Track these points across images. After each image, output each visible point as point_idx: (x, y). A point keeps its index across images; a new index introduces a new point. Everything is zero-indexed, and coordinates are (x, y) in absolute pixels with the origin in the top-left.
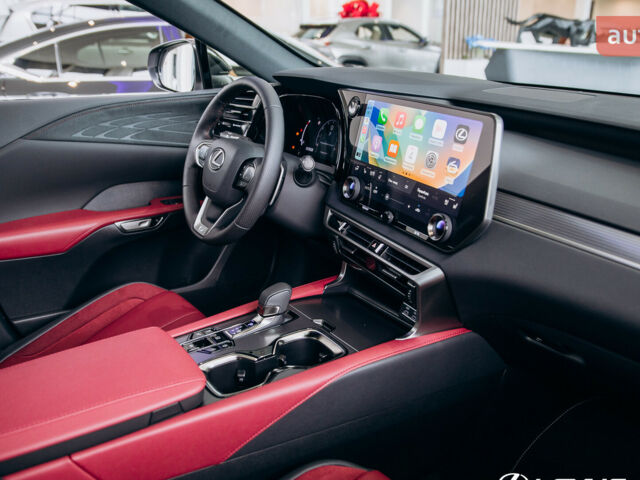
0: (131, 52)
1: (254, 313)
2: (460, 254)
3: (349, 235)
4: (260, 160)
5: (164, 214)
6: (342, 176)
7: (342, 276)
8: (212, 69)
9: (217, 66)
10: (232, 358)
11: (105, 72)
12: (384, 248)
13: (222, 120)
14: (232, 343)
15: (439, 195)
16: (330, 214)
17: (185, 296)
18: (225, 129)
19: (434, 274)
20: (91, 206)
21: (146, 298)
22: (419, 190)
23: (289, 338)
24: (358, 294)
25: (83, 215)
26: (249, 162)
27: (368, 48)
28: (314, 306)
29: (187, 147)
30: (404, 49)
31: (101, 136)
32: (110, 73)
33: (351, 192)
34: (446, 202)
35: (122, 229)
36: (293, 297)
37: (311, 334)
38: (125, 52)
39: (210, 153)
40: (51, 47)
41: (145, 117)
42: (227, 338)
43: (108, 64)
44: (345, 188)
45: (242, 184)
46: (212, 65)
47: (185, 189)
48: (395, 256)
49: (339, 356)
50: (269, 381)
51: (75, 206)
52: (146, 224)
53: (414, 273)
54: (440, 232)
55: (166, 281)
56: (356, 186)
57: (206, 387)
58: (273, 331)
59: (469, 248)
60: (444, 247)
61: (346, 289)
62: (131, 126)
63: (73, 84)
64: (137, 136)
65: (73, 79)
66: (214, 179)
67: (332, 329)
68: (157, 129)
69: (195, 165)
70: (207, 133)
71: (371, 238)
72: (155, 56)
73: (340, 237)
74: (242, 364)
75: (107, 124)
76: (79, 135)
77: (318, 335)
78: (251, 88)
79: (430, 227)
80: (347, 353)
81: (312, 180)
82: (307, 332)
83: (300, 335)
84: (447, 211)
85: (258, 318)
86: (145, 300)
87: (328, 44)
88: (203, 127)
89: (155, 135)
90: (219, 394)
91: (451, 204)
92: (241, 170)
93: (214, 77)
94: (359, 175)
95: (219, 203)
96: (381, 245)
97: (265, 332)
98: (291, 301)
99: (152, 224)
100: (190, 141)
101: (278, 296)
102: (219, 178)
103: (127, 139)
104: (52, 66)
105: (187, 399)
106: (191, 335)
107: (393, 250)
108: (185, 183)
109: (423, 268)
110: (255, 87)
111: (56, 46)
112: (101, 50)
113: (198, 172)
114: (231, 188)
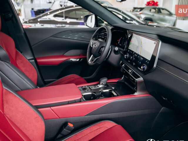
0: (84, 13)
1: (98, 84)
2: (148, 74)
3: (125, 68)
4: (105, 46)
5: (83, 58)
6: (125, 53)
7: (123, 78)
8: (98, 22)
9: (100, 21)
10: (90, 93)
11: (77, 19)
12: (131, 72)
13: (100, 35)
14: (91, 90)
15: (145, 59)
16: (121, 62)
17: (85, 79)
18: (99, 38)
19: (141, 79)
20: (65, 54)
21: (76, 78)
22: (141, 58)
23: (104, 91)
24: (126, 83)
25: (63, 56)
26: (102, 47)
27: (153, 15)
28: (113, 84)
29: (89, 42)
30: (165, 16)
31: (69, 37)
32: (78, 20)
33: (126, 57)
34: (146, 61)
35: (72, 61)
36: (107, 82)
37: (110, 90)
38: (82, 13)
39: (94, 44)
40: (63, 12)
41: (80, 33)
42: (90, 89)
43: (77, 17)
44: (125, 56)
45: (100, 52)
46: (99, 21)
47: (88, 53)
48: (134, 74)
49: (115, 96)
50: (97, 99)
51: (61, 54)
52: (78, 60)
53: (137, 78)
54: (144, 69)
55: (82, 75)
56: (128, 55)
57: (82, 98)
58: (102, 89)
59: (149, 74)
60: (144, 73)
61: (123, 81)
62: (77, 35)
63: (68, 22)
64: (78, 38)
65: (68, 20)
66: (94, 51)
67: (116, 90)
68: (83, 37)
69: (90, 47)
70: (94, 39)
71: (129, 69)
72: (86, 18)
73: (123, 68)
74: (92, 95)
75: (71, 35)
76: (64, 37)
77: (111, 91)
78: (105, 30)
79: (142, 67)
80: (118, 96)
81: (119, 53)
82: (109, 90)
83: (107, 90)
84: (146, 64)
85: (98, 85)
86: (75, 79)
87: (140, 14)
88: (94, 37)
89: (82, 38)
90: (85, 100)
91: (147, 62)
92: (100, 49)
93: (99, 24)
94: (129, 53)
95: (95, 56)
96: (131, 71)
97: (100, 88)
98: (107, 83)
99: (79, 60)
100: (90, 40)
101: (104, 81)
102: (95, 50)
103: (75, 38)
104: (62, 17)
105: (77, 100)
106: (82, 87)
107: (134, 73)
108: (88, 51)
109: (139, 77)
110: (106, 29)
111: (64, 12)
112: (76, 13)
113: (91, 48)
114: (98, 53)
